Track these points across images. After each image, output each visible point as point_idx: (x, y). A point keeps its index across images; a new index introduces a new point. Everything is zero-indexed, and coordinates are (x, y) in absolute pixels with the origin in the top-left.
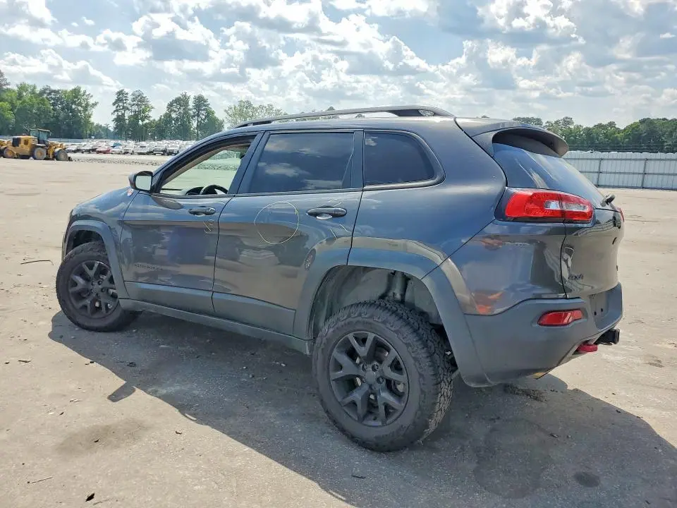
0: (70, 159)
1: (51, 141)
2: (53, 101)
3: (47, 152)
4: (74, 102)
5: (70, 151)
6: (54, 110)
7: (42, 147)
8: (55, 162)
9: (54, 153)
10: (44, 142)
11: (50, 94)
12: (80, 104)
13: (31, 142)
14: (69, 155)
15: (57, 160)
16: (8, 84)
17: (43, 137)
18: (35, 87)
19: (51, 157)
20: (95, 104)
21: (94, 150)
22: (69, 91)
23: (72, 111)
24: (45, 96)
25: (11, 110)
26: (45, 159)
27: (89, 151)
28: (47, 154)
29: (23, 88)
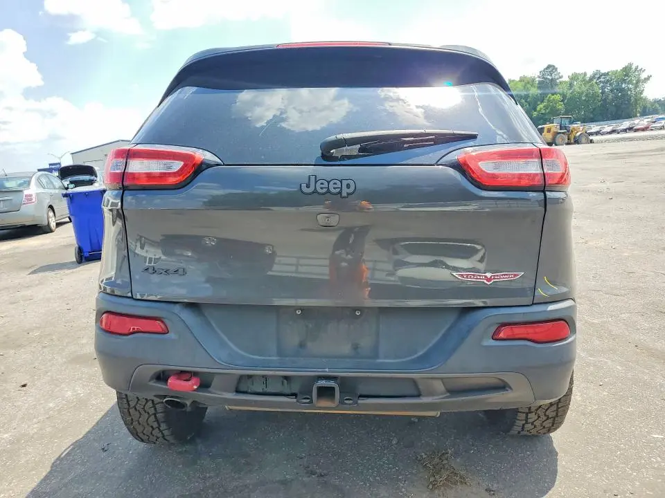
0: (591, 141)
1: (572, 126)
2: (602, 84)
3: (568, 137)
4: (624, 81)
5: (591, 134)
6: (602, 93)
7: (563, 133)
8: (577, 146)
9: (575, 137)
10: (566, 128)
11: (599, 78)
12: (630, 82)
13: (553, 130)
14: (591, 138)
15: (578, 144)
16: (561, 77)
17: (566, 122)
18: (585, 74)
19: (572, 141)
20: (648, 78)
21: (630, 129)
22: (619, 70)
23: (622, 90)
24: (595, 80)
25: (562, 101)
26: (568, 144)
27: (625, 131)
28: (568, 139)
29: (574, 77)
